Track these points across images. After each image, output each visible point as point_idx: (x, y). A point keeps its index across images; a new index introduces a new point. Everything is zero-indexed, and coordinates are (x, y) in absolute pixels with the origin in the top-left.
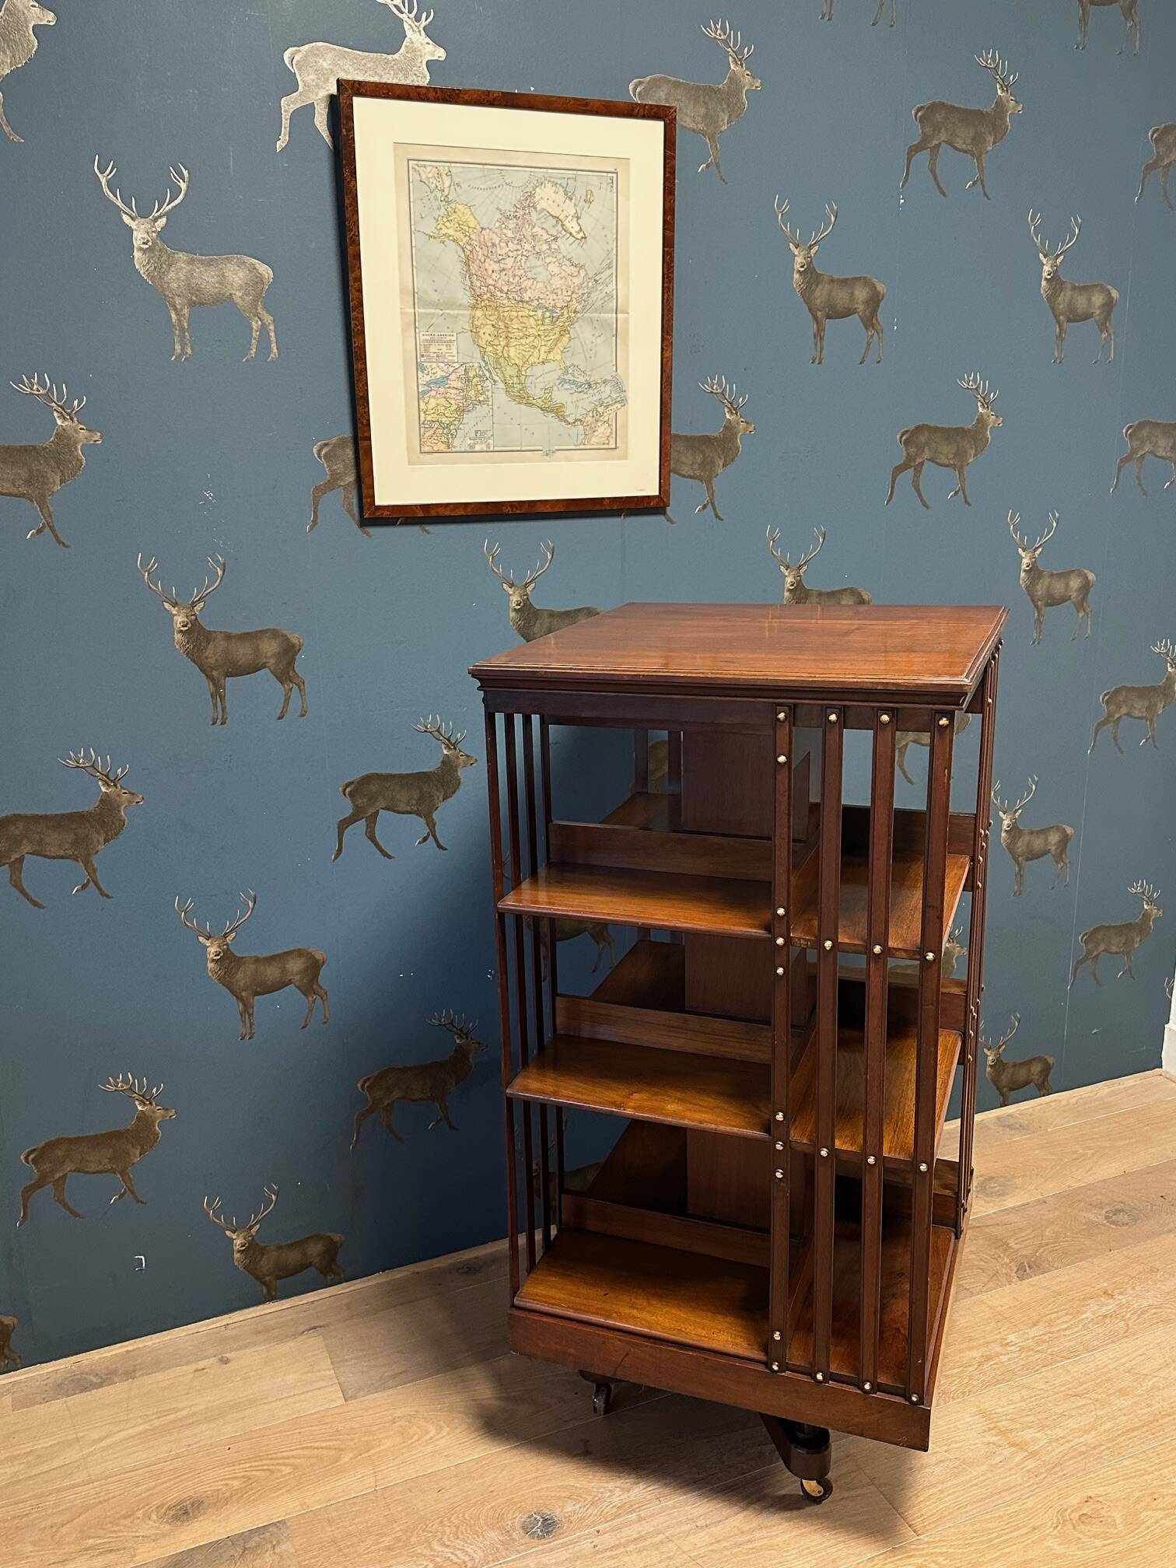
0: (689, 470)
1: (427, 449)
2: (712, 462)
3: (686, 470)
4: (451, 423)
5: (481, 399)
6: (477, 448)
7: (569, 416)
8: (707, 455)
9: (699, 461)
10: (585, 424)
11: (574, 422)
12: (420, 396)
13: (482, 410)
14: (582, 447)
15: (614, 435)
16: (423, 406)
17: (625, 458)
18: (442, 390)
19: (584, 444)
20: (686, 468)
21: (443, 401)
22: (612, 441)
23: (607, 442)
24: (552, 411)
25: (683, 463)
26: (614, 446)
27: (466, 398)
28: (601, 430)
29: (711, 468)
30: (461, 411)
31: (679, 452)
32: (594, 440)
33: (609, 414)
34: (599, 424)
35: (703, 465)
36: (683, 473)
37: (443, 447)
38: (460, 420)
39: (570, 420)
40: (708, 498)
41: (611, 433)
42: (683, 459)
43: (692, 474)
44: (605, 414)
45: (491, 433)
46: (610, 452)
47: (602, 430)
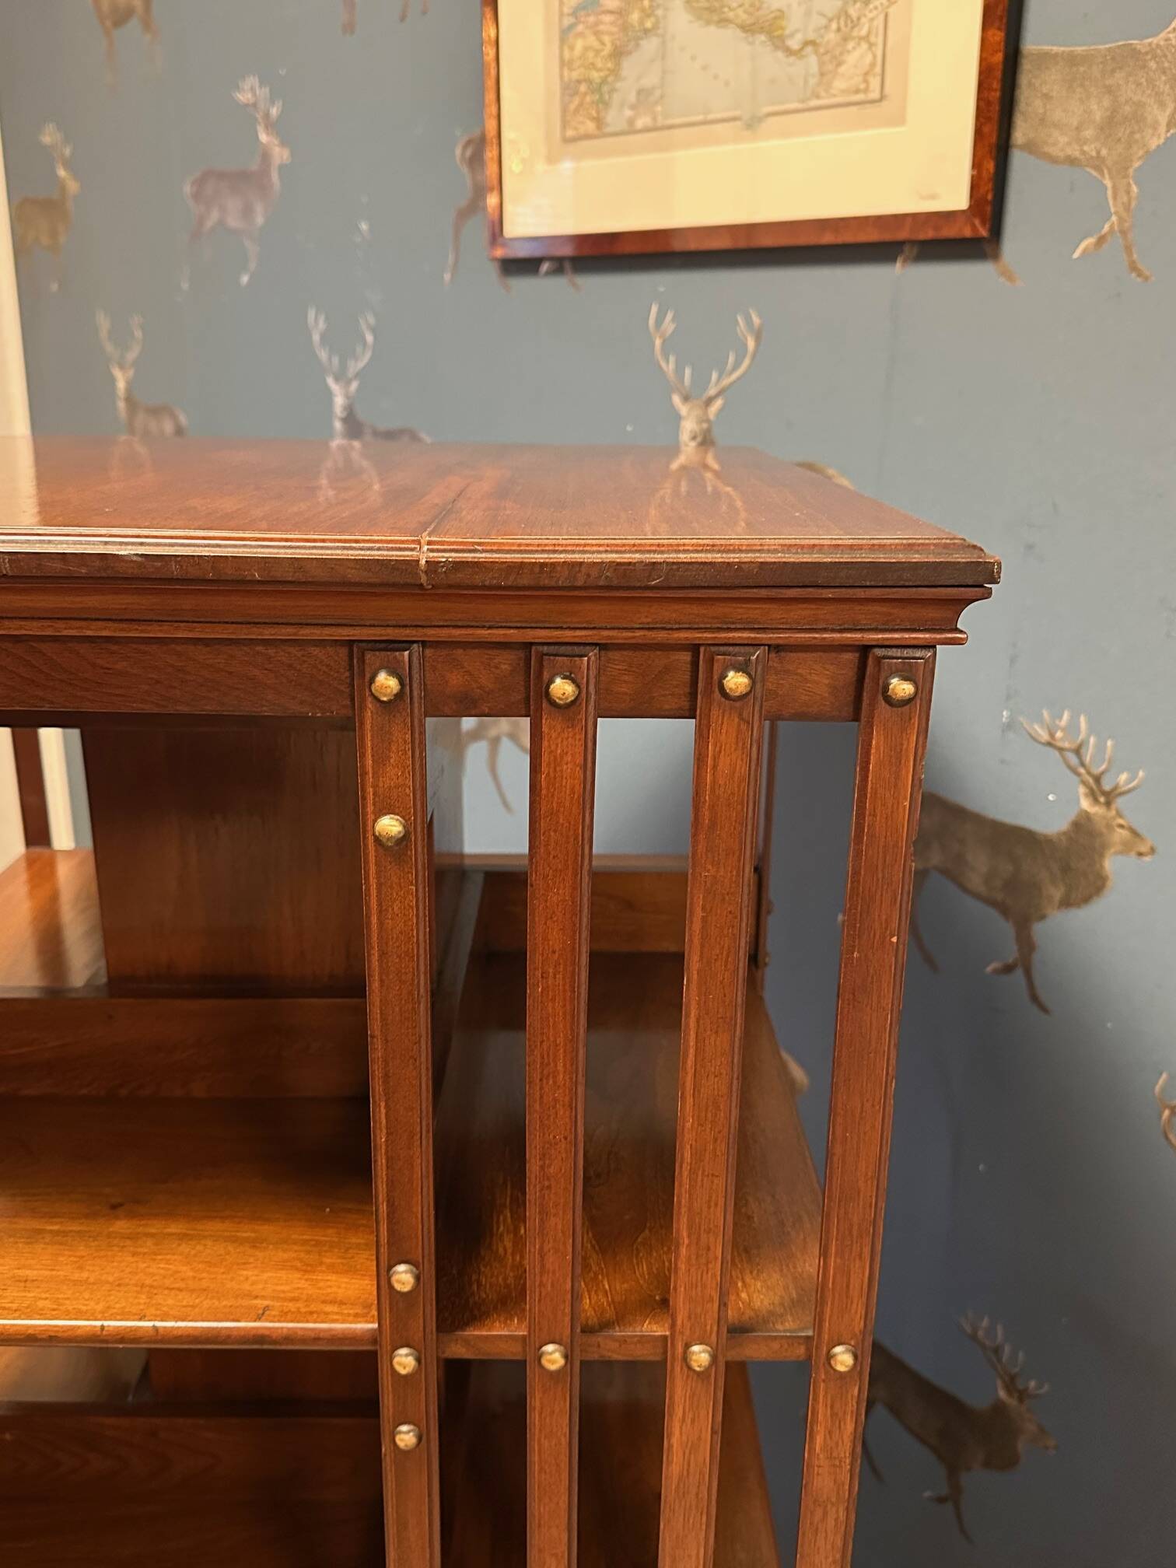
0: (1069, 144)
1: (570, 133)
2: (1138, 118)
3: (1060, 143)
4: (604, 81)
5: (649, 24)
6: (640, 123)
7: (792, 35)
8: (1122, 99)
9: (1098, 116)
10: (822, 50)
11: (802, 49)
12: (565, 34)
13: (650, 45)
14: (814, 103)
15: (878, 69)
16: (567, 55)
17: (899, 119)
18: (592, 19)
19: (818, 97)
20: (1063, 140)
21: (592, 40)
22: (875, 83)
23: (862, 86)
24: (762, 30)
25: (1056, 125)
26: (875, 95)
27: (625, 27)
28: (851, 59)
29: (1132, 133)
30: (618, 54)
31: (1047, 97)
32: (839, 84)
33: (872, 19)
34: (850, 45)
35: (1110, 123)
36: (1054, 151)
37: (590, 126)
38: (615, 72)
39: (794, 44)
40: (1114, 218)
41: (873, 65)
42: (1057, 115)
43: (1077, 154)
44: (863, 20)
45: (658, 93)
46: (869, 110)
47: (857, 58)
